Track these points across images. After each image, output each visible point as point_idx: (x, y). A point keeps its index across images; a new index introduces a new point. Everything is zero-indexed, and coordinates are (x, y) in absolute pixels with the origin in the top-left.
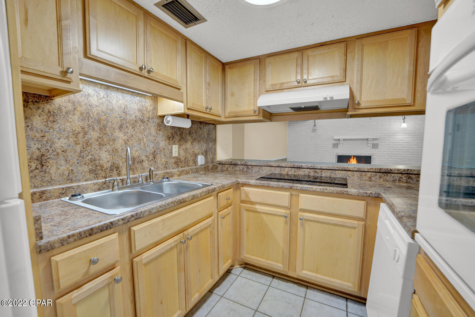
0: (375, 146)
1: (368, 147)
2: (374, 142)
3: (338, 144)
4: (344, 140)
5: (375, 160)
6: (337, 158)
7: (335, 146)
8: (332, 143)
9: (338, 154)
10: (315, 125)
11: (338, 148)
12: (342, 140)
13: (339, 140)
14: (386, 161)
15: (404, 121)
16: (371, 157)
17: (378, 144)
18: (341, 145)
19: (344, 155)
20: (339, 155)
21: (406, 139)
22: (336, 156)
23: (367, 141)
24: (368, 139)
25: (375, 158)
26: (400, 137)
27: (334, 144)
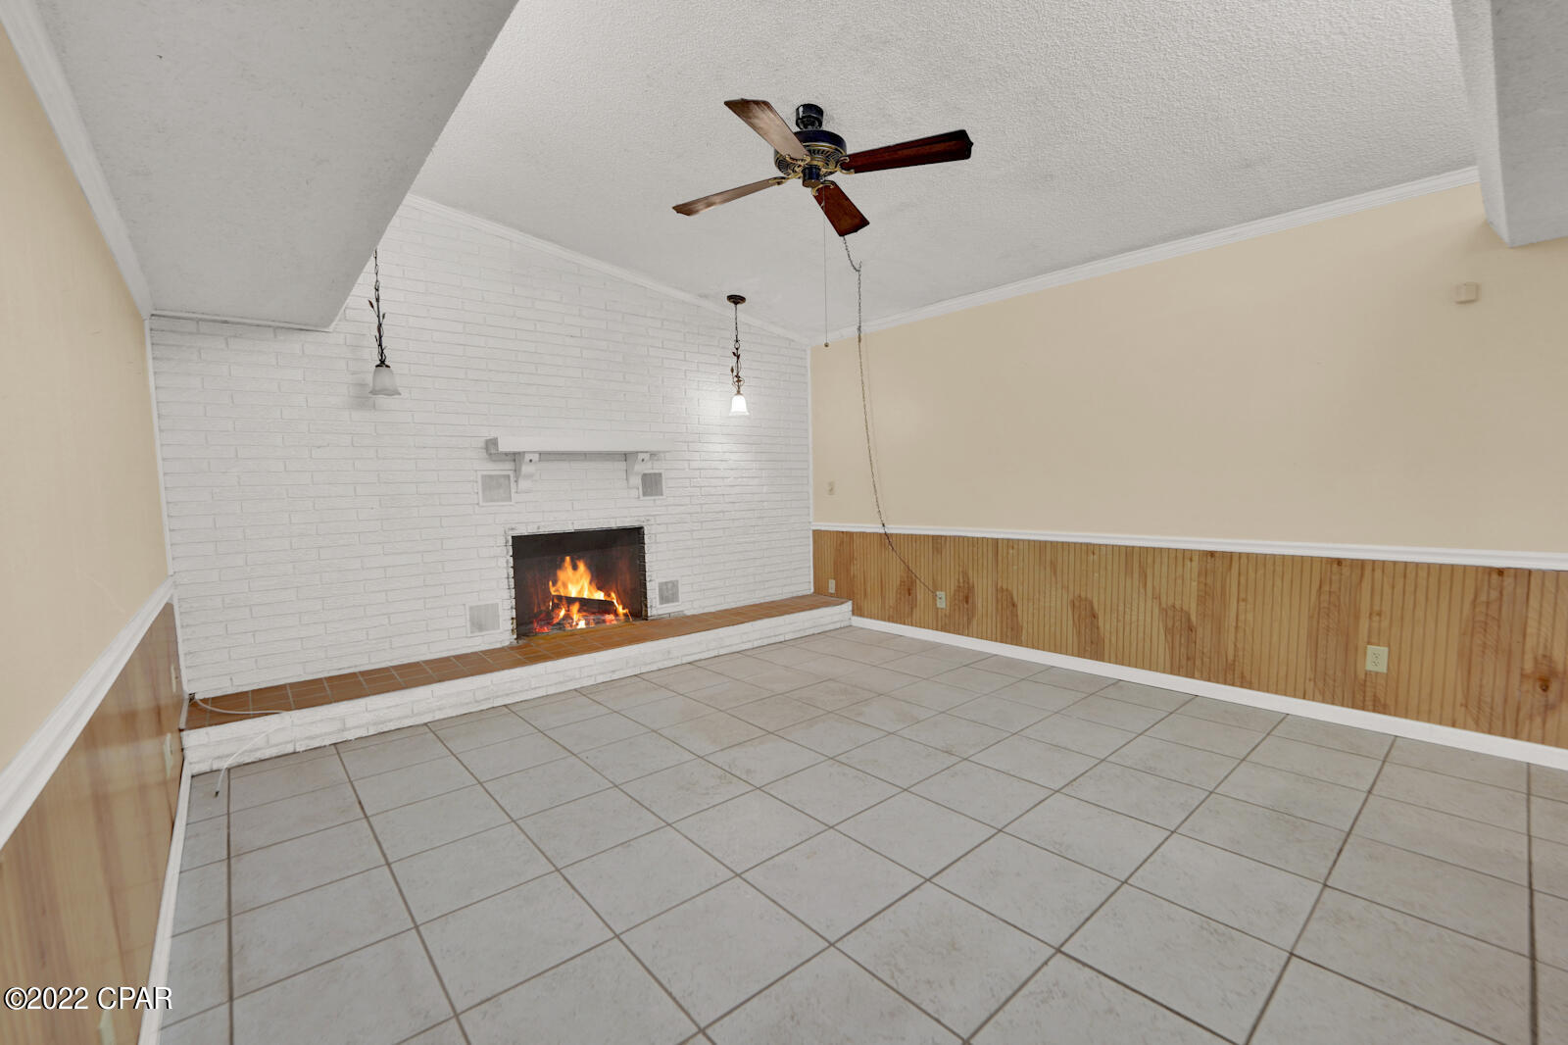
0: (652, 484)
1: (633, 488)
2: (648, 468)
3: (509, 476)
4: (545, 456)
5: (656, 542)
6: (511, 549)
8: (480, 474)
9: (512, 529)
10: (382, 363)
11: (510, 499)
12: (535, 457)
13: (515, 457)
15: (739, 392)
17: (660, 474)
18: (523, 484)
20: (517, 533)
22: (507, 542)
23: (622, 465)
24: (626, 456)
25: (654, 534)
26: (719, 448)
27: (490, 477)
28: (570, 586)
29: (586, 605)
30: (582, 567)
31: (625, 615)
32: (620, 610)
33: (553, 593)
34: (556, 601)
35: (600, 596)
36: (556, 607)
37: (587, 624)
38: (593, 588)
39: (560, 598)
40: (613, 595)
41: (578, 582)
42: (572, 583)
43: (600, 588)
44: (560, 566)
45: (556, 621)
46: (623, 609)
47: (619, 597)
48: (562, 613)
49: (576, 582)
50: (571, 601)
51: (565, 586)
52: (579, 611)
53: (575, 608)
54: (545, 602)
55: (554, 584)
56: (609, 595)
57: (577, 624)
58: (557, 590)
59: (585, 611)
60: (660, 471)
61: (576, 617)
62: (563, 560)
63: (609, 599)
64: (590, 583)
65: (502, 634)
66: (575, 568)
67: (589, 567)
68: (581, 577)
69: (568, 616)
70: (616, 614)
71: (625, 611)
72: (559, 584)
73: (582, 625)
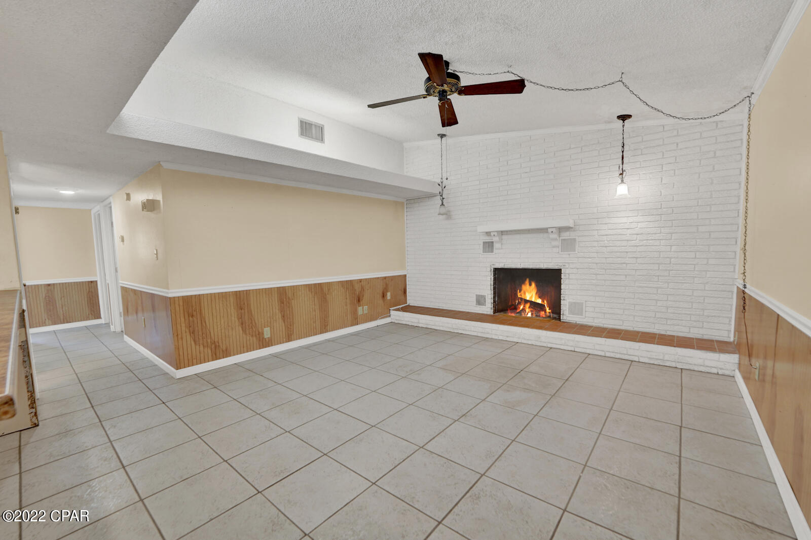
0: (568, 245)
1: (554, 247)
2: (567, 235)
3: (492, 242)
4: (502, 233)
5: (569, 279)
6: (493, 273)
7: (489, 246)
8: (481, 241)
9: (493, 265)
10: (443, 204)
11: (492, 252)
14: (594, 281)
15: (622, 181)
16: (559, 271)
17: (575, 240)
18: (497, 245)
19: (506, 267)
20: (496, 267)
21: (640, 225)
22: (491, 270)
24: (547, 230)
25: (569, 274)
26: (624, 220)
27: (486, 242)
28: (527, 294)
29: (534, 305)
30: (533, 285)
31: (549, 313)
32: (548, 310)
33: (519, 296)
34: (520, 301)
35: (539, 301)
36: (519, 303)
37: (532, 314)
38: (537, 297)
39: (521, 299)
40: (545, 302)
41: (530, 292)
42: (528, 292)
43: (540, 297)
44: (523, 282)
45: (518, 311)
46: (549, 310)
47: (548, 304)
48: (522, 307)
49: (530, 293)
50: (526, 301)
51: (525, 293)
52: (529, 308)
53: (528, 305)
54: (514, 301)
55: (520, 292)
56: (544, 302)
57: (527, 314)
58: (521, 295)
59: (532, 308)
60: (575, 237)
61: (527, 310)
62: (526, 280)
63: (543, 304)
64: (536, 294)
65: (488, 308)
66: (530, 285)
67: (537, 286)
68: (532, 290)
69: (524, 310)
70: (545, 312)
71: (550, 311)
72: (522, 292)
73: (529, 315)
